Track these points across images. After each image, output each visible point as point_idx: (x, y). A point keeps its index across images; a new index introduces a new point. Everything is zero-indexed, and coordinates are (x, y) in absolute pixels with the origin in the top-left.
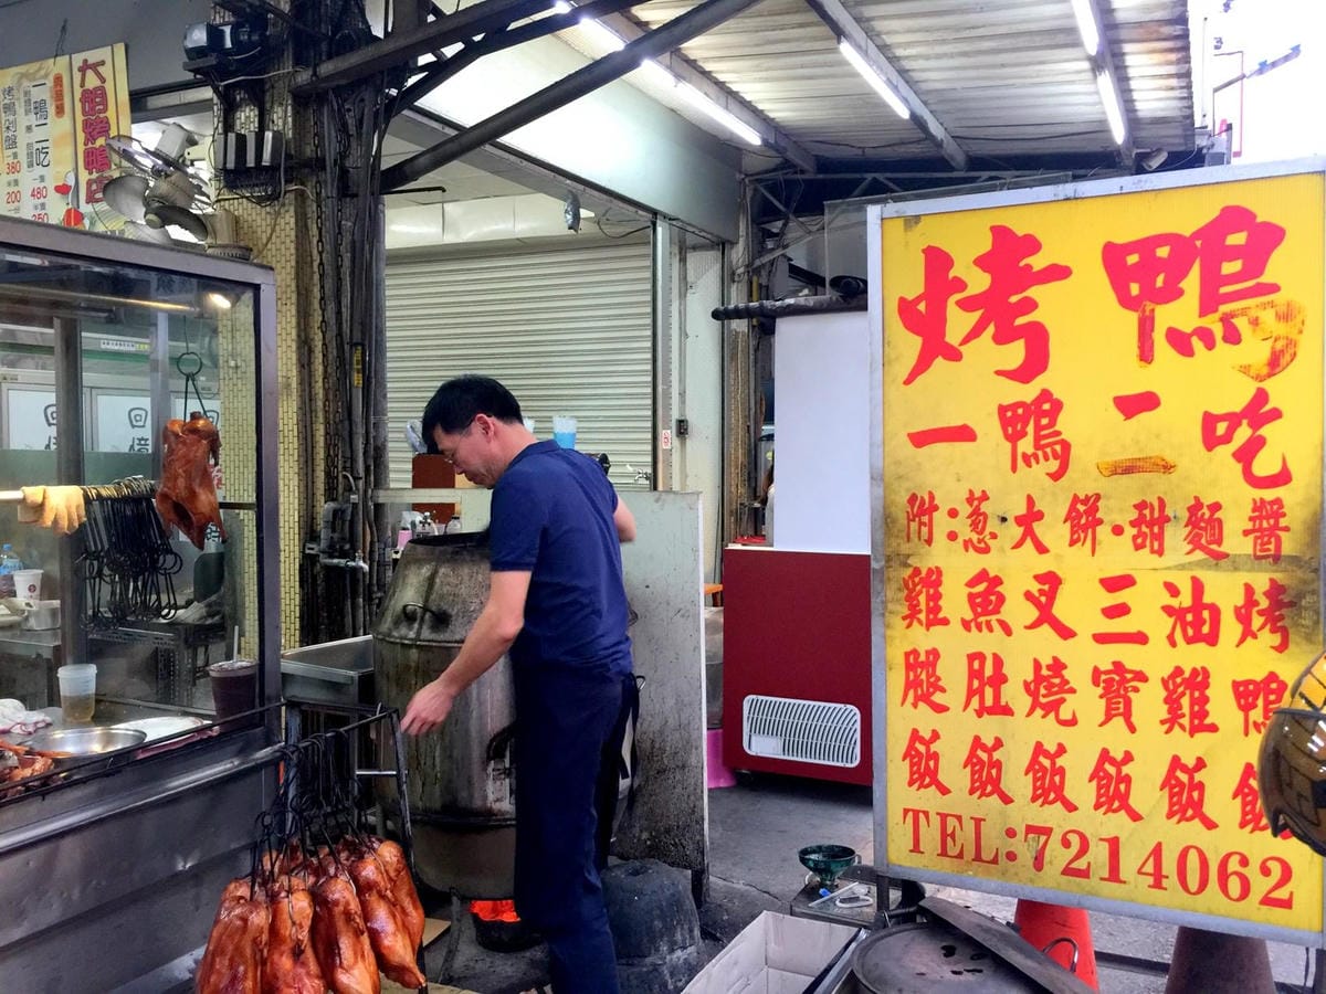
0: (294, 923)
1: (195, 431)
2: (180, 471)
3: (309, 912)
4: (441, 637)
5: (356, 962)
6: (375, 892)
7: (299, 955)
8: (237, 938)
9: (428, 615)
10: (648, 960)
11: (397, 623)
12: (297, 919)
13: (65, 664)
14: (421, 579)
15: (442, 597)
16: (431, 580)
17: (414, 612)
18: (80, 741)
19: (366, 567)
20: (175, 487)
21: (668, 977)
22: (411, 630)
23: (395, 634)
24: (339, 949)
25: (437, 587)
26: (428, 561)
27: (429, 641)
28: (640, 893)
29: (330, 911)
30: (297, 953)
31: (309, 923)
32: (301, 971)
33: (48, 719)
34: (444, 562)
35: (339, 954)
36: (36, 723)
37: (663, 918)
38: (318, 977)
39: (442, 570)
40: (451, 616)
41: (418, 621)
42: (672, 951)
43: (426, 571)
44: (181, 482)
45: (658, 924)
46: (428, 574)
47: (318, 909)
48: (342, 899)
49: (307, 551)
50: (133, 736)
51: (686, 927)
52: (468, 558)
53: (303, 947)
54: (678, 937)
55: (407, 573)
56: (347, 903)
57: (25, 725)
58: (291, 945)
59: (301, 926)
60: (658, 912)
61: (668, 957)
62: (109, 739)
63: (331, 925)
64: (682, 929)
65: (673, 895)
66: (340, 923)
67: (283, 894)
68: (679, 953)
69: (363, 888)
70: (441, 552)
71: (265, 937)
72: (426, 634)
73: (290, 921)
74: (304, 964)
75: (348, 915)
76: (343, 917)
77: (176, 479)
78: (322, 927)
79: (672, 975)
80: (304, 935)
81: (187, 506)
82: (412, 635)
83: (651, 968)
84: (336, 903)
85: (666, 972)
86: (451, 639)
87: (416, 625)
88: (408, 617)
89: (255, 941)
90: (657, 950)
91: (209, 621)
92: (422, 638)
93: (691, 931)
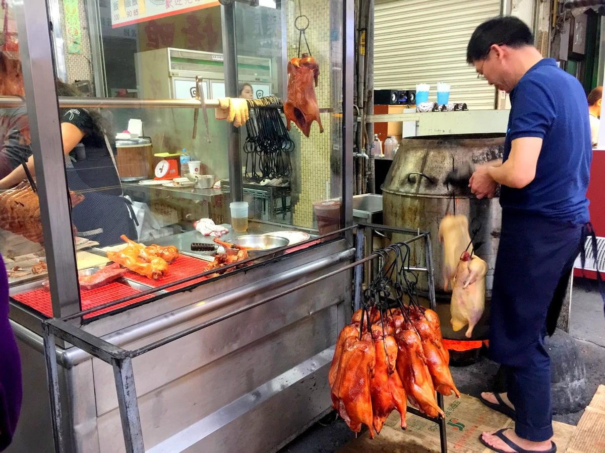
0: (387, 355)
1: (306, 64)
2: (299, 89)
3: (396, 349)
4: (433, 192)
5: (424, 381)
6: (429, 340)
7: (391, 374)
8: (359, 362)
9: (423, 179)
10: (558, 385)
11: (402, 184)
12: (388, 352)
13: (232, 202)
14: (418, 159)
15: (432, 169)
16: (424, 160)
17: (414, 179)
18: (255, 241)
19: (367, 157)
20: (296, 98)
21: (570, 395)
22: (412, 188)
23: (402, 190)
24: (413, 372)
25: (428, 163)
26: (423, 148)
27: (424, 194)
28: (553, 346)
29: (407, 350)
30: (389, 372)
31: (396, 355)
32: (391, 382)
33: (227, 230)
34: (433, 148)
35: (414, 376)
36: (222, 231)
37: (567, 361)
38: (401, 387)
39: (432, 153)
40: (438, 180)
41: (417, 183)
42: (572, 381)
43: (420, 154)
44: (299, 96)
45: (564, 365)
46: (422, 156)
47: (400, 348)
48: (415, 344)
49: (334, 149)
50: (281, 240)
51: (580, 367)
52: (448, 146)
53: (393, 370)
54: (576, 373)
55: (407, 155)
56: (418, 347)
57: (216, 232)
58: (386, 367)
59: (392, 358)
60: (565, 358)
61: (570, 384)
62: (269, 241)
63: (409, 358)
64: (578, 369)
65: (573, 349)
66: (413, 357)
67: (380, 338)
68: (576, 382)
69: (424, 337)
70: (430, 143)
71: (374, 363)
72: (422, 190)
73: (385, 354)
74: (393, 379)
75: (418, 353)
76: (415, 354)
77: (296, 93)
78: (403, 358)
79: (572, 394)
80: (393, 363)
81: (302, 111)
82: (413, 191)
83: (559, 389)
84: (412, 346)
85: (569, 392)
86: (438, 194)
87: (416, 185)
88: (410, 180)
89: (368, 365)
90: (564, 379)
91: (283, 185)
92: (419, 193)
93: (583, 370)
